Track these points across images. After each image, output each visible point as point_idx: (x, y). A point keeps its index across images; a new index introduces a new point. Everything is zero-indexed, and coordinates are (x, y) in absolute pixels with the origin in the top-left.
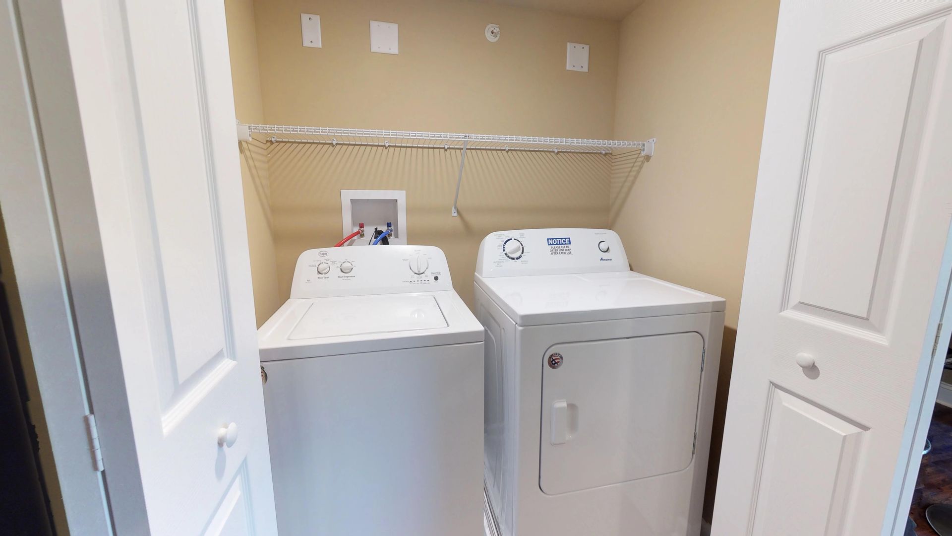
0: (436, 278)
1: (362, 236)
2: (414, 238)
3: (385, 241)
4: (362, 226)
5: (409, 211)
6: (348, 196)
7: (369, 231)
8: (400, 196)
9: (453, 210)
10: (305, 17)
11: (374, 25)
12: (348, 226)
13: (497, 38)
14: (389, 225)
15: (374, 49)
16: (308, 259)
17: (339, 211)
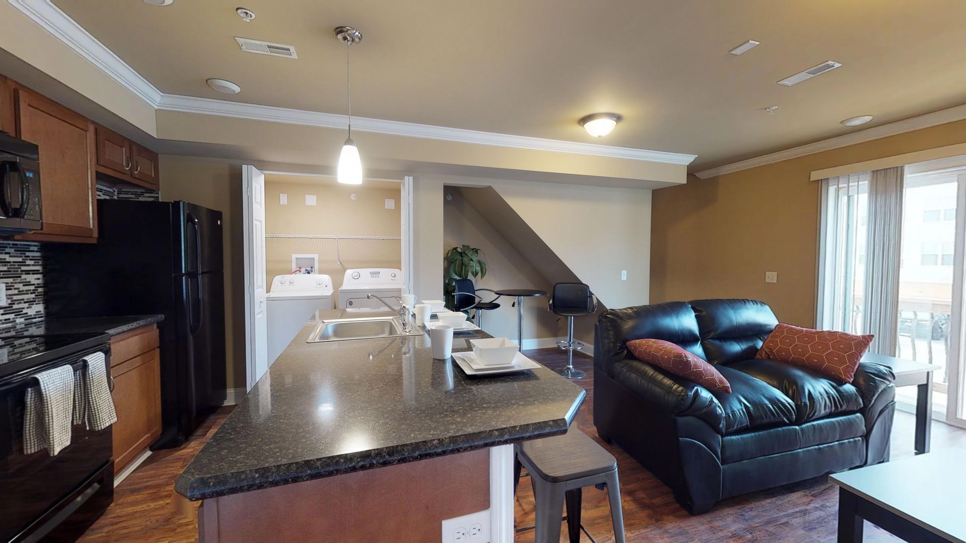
0: (326, 286)
1: (300, 272)
2: (321, 272)
3: (309, 273)
4: (300, 268)
5: (319, 262)
6: (294, 256)
7: (303, 270)
8: (316, 256)
9: (338, 262)
10: (281, 195)
11: (306, 196)
12: (294, 268)
13: (355, 199)
14: (312, 268)
15: (307, 204)
16: (277, 279)
17: (291, 262)
